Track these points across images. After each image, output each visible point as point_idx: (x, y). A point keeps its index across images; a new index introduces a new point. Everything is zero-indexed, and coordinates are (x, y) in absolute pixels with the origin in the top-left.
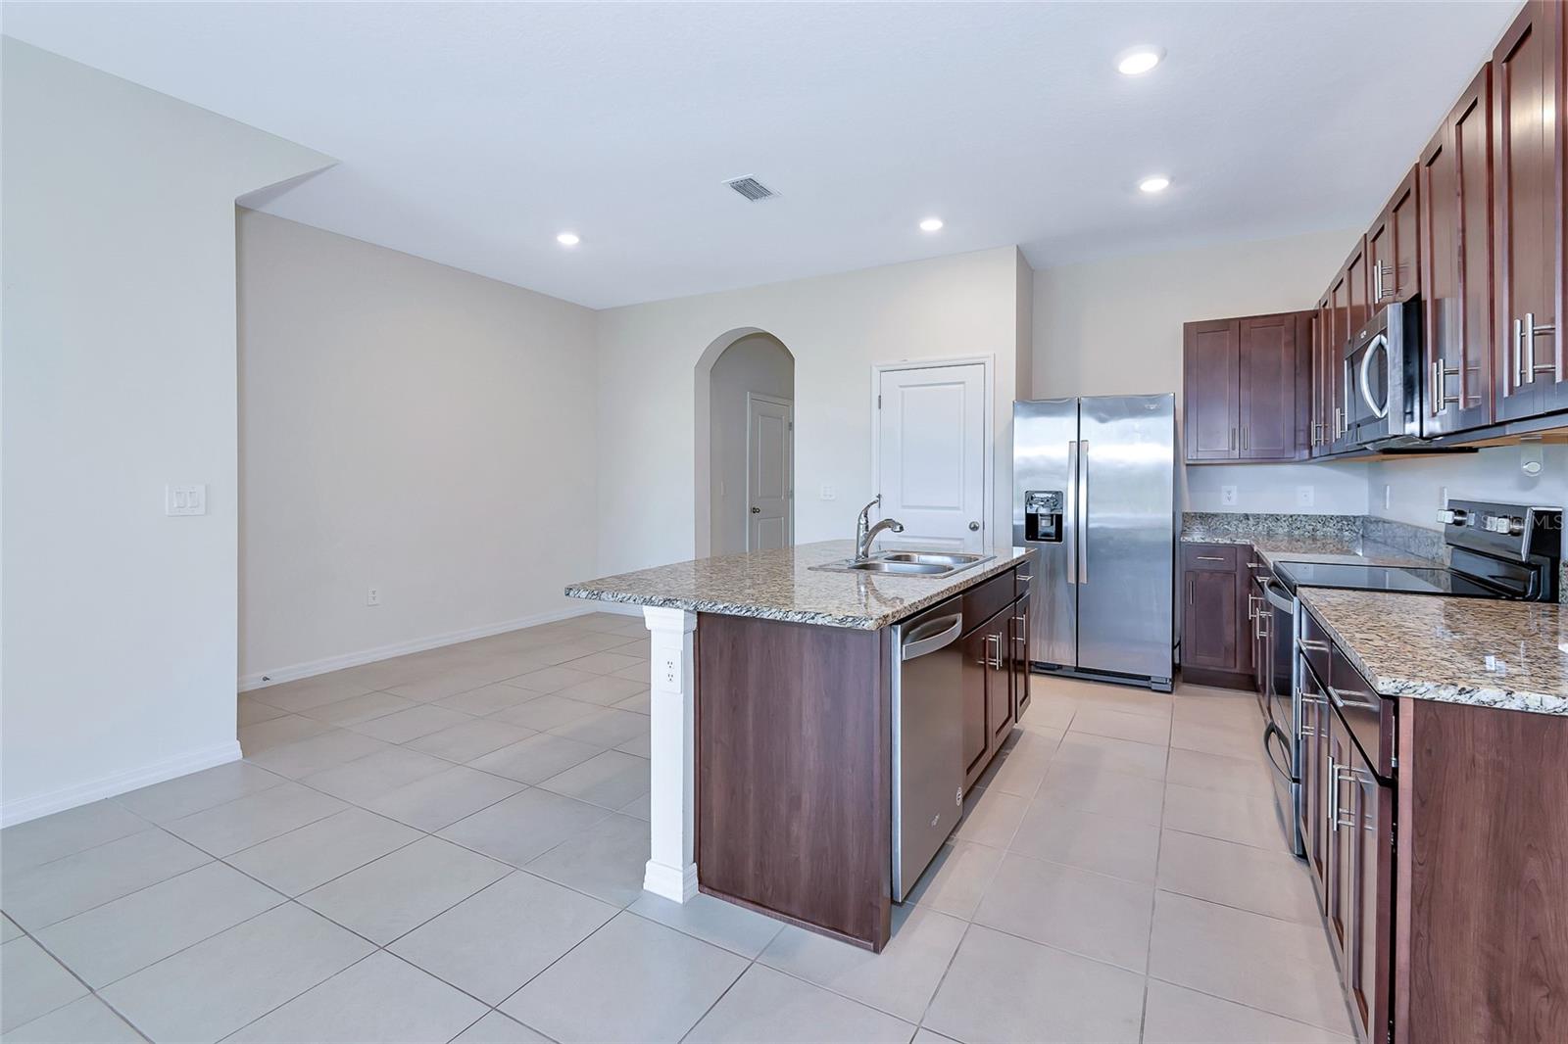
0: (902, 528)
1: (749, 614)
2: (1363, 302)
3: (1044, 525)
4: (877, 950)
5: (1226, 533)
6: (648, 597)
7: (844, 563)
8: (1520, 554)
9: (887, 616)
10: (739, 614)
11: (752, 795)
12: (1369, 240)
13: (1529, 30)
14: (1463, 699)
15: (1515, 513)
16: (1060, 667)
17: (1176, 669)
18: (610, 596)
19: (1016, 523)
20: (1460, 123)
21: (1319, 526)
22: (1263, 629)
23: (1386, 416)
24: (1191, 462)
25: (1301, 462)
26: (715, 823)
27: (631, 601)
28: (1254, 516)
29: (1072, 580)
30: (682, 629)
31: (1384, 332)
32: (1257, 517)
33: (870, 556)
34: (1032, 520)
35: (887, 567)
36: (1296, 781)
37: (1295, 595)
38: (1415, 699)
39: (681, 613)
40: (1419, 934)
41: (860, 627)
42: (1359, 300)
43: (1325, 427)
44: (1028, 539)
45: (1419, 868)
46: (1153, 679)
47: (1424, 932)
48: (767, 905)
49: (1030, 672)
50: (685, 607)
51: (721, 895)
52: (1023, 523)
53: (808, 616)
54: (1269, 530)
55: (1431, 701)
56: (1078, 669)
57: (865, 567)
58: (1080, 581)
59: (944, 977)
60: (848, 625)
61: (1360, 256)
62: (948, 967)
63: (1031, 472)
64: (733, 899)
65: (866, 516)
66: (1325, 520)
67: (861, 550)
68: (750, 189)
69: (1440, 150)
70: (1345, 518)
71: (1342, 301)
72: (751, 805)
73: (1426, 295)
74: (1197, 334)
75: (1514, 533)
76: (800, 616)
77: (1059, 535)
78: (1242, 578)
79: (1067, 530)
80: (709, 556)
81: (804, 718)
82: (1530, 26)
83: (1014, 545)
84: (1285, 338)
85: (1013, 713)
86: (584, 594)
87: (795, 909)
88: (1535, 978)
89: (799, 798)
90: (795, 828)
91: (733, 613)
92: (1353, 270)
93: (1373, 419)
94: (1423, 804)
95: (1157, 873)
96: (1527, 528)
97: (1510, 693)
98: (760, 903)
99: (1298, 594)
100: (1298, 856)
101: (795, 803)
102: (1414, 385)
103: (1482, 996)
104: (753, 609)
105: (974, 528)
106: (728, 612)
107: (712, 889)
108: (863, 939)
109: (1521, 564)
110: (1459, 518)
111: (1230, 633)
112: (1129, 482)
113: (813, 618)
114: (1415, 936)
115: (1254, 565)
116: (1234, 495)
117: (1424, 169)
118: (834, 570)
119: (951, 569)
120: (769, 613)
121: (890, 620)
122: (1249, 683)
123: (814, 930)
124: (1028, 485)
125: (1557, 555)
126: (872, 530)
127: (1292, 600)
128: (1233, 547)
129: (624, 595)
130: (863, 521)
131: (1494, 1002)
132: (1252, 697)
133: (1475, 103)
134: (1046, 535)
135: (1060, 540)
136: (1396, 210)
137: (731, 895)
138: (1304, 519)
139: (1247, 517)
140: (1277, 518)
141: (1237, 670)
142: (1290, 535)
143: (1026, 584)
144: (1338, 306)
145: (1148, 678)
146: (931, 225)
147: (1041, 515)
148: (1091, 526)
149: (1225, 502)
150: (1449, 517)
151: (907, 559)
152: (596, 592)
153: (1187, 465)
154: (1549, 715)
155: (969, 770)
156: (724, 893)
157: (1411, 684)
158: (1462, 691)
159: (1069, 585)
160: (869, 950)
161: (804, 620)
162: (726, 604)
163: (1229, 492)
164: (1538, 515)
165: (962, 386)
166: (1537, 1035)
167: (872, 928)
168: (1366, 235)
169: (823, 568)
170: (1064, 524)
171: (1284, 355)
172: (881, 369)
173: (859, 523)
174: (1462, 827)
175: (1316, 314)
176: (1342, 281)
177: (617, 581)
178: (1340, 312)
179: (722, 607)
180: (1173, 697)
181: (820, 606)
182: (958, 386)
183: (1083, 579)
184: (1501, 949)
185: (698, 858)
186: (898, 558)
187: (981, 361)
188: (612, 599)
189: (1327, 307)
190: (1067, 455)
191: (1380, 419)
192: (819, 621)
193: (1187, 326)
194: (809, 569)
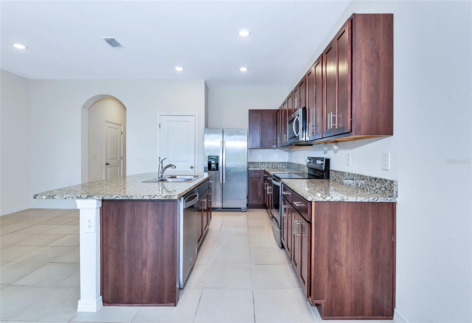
0: (175, 167)
1: (127, 198)
2: (291, 108)
3: (213, 166)
4: (175, 305)
5: (258, 167)
6: (79, 196)
7: (155, 180)
8: (323, 168)
9: (180, 194)
10: (123, 199)
11: (126, 265)
12: (293, 93)
13: (331, 48)
14: (324, 200)
15: (322, 159)
16: (217, 208)
17: (247, 205)
18: (59, 197)
19: (205, 166)
20: (315, 67)
21: (278, 165)
22: (269, 192)
23: (299, 136)
24: (250, 148)
25: (275, 148)
26: (110, 279)
27: (70, 198)
28: (264, 162)
29: (221, 182)
30: (95, 207)
31: (298, 115)
32: (265, 163)
33: (163, 177)
34: (210, 164)
35: (170, 180)
36: (280, 229)
37: (280, 181)
38: (315, 201)
39: (95, 201)
40: (316, 257)
41: (172, 199)
42: (290, 108)
43: (281, 139)
44: (209, 170)
45: (315, 241)
46: (242, 209)
47: (317, 257)
48: (133, 302)
49: (212, 211)
50: (98, 198)
51: (113, 304)
52: (207, 166)
53: (152, 197)
54: (268, 166)
55: (318, 201)
56: (222, 208)
57: (162, 180)
58: (223, 182)
59: (198, 307)
60: (168, 198)
61: (291, 96)
62: (199, 303)
63: (209, 150)
64: (118, 304)
65: (162, 164)
66: (279, 163)
67: (160, 175)
68: (112, 42)
69: (311, 72)
70: (283, 162)
71: (286, 107)
72: (126, 269)
73: (307, 108)
74: (252, 112)
75: (322, 164)
76: (149, 197)
77: (217, 169)
78: (262, 179)
79: (220, 167)
80: (88, 182)
81: (148, 233)
82: (331, 47)
83: (204, 172)
84: (272, 116)
85: (208, 224)
86: (44, 197)
87: (144, 301)
88: (336, 261)
89: (146, 262)
90: (144, 273)
91: (120, 199)
92: (289, 100)
93: (295, 137)
94: (316, 226)
95: (250, 261)
96: (324, 162)
97: (332, 198)
98: (130, 303)
99: (281, 180)
100: (281, 248)
101: (144, 263)
102: (305, 128)
103: (327, 268)
104: (129, 196)
105: (192, 168)
106: (118, 198)
107: (109, 303)
108: (171, 303)
109: (323, 171)
110: (310, 161)
111: (260, 193)
112: (236, 154)
113: (154, 197)
114: (315, 257)
115: (266, 175)
116: (260, 157)
117: (307, 76)
118: (153, 182)
119: (192, 180)
120: (135, 197)
121: (181, 195)
122: (264, 206)
123: (152, 306)
124: (208, 154)
125: (329, 169)
126: (164, 168)
127: (280, 182)
128: (260, 171)
129: (66, 196)
130: (161, 165)
131: (329, 269)
132: (265, 210)
133: (319, 62)
134: (213, 169)
135: (218, 170)
136: (300, 86)
137: (117, 303)
138: (275, 163)
139: (263, 163)
140: (269, 163)
141: (261, 204)
142: (272, 167)
143: (211, 183)
144: (284, 109)
145: (241, 208)
146: (179, 69)
147: (212, 163)
148: (226, 166)
149: (258, 159)
150: (308, 161)
151: (175, 177)
152: (51, 196)
153: (249, 149)
154: (338, 202)
155: (199, 242)
156: (114, 303)
157: (315, 198)
158: (324, 198)
159: (220, 183)
160: (173, 306)
161: (150, 198)
162: (117, 196)
163: (259, 156)
164: (326, 159)
165: (188, 122)
166: (336, 274)
167: (173, 298)
168: (292, 91)
169: (146, 182)
170: (219, 166)
171: (271, 120)
172: (161, 115)
173: (159, 166)
174: (323, 230)
175: (279, 110)
176: (286, 102)
177: (59, 191)
178: (285, 110)
179: (115, 197)
180: (247, 213)
181: (155, 193)
182: (187, 122)
183: (224, 182)
184: (330, 257)
185: (102, 294)
186: (172, 177)
187: (194, 115)
188: (60, 198)
189: (282, 109)
190: (220, 145)
191: (297, 137)
192: (156, 198)
193: (249, 110)
194: (142, 182)
